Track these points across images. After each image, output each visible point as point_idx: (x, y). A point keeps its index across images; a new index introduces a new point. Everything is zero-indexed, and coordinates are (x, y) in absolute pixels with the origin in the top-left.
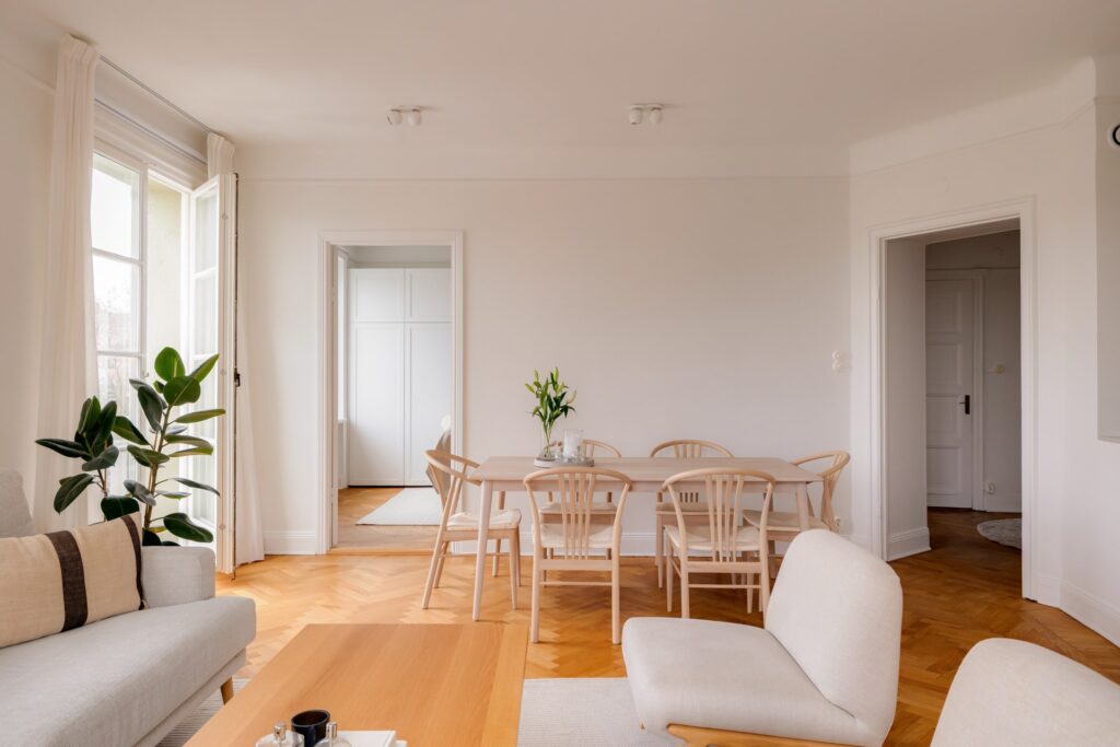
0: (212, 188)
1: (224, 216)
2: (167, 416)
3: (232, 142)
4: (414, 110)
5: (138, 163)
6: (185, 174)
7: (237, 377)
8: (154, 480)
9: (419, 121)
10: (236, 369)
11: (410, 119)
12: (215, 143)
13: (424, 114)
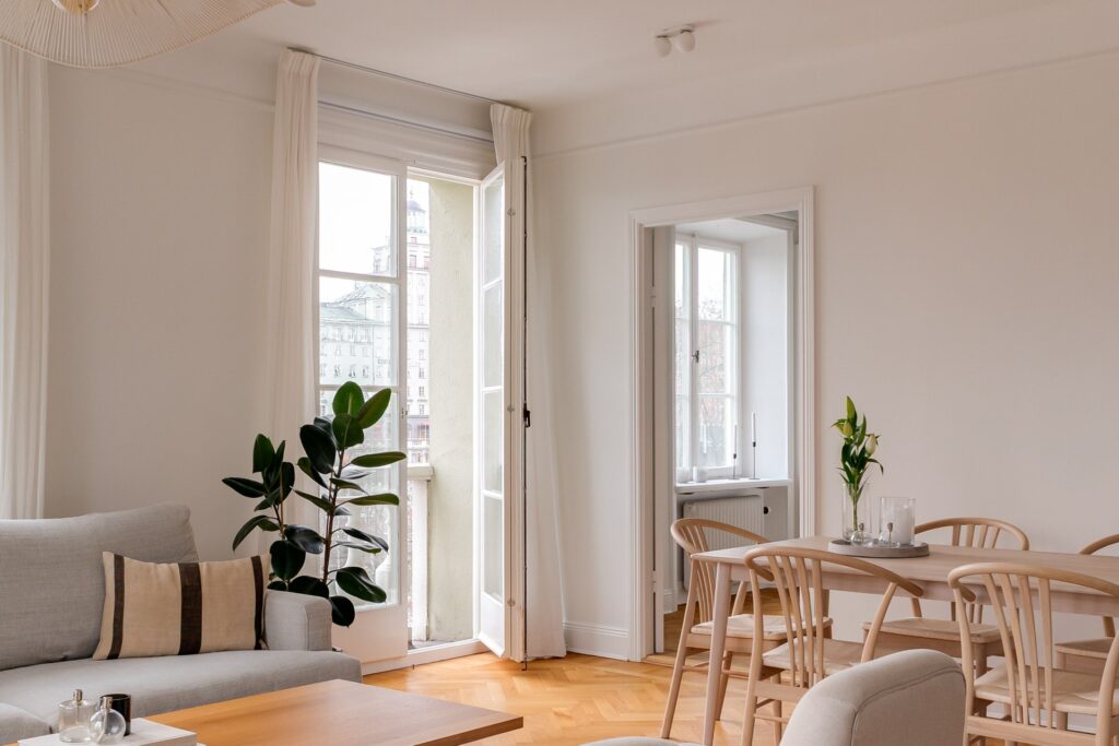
0: (498, 177)
1: (510, 213)
2: (341, 457)
3: (526, 109)
4: (683, 31)
5: (394, 165)
6: (468, 164)
7: (526, 414)
8: (331, 528)
9: (690, 46)
10: (525, 405)
11: (677, 44)
12: (500, 115)
13: (696, 33)
